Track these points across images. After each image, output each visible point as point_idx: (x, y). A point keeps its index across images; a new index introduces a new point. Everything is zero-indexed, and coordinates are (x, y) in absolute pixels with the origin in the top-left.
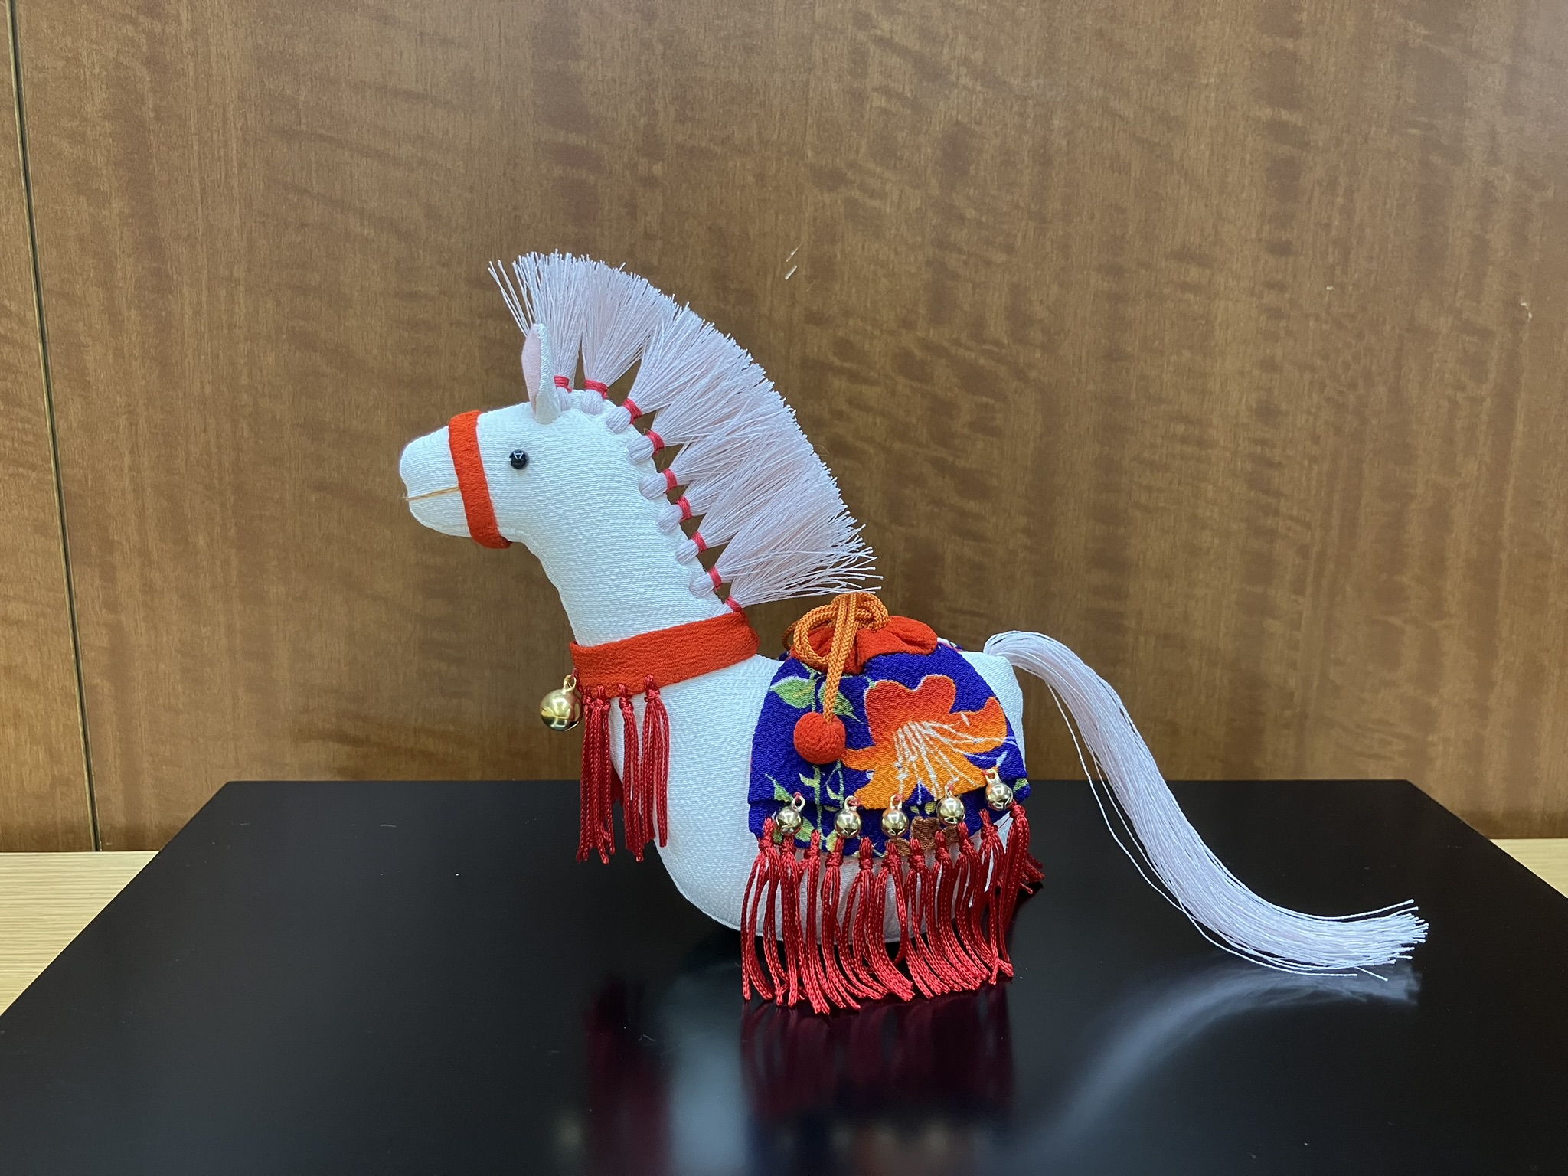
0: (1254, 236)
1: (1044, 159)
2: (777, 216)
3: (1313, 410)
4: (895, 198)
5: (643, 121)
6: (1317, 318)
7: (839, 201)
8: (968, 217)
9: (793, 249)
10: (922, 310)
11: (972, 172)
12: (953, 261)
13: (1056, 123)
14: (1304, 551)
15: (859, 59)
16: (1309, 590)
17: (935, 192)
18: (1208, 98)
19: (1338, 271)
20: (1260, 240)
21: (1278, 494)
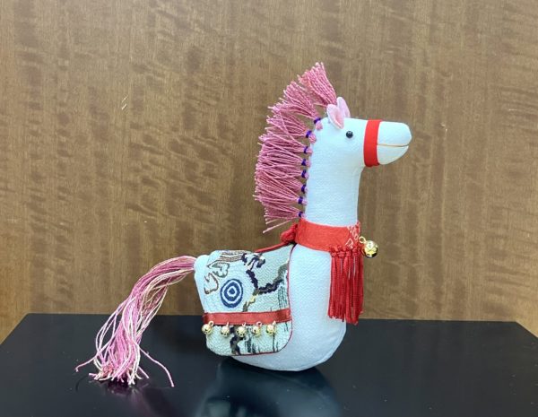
1: (231, 63)
2: (118, 83)
4: (168, 77)
5: (60, 43)
7: (145, 78)
8: (200, 85)
9: (124, 97)
10: (181, 124)
11: (201, 66)
12: (194, 104)
13: (236, 47)
15: (152, 20)
17: (185, 75)
18: (300, 38)
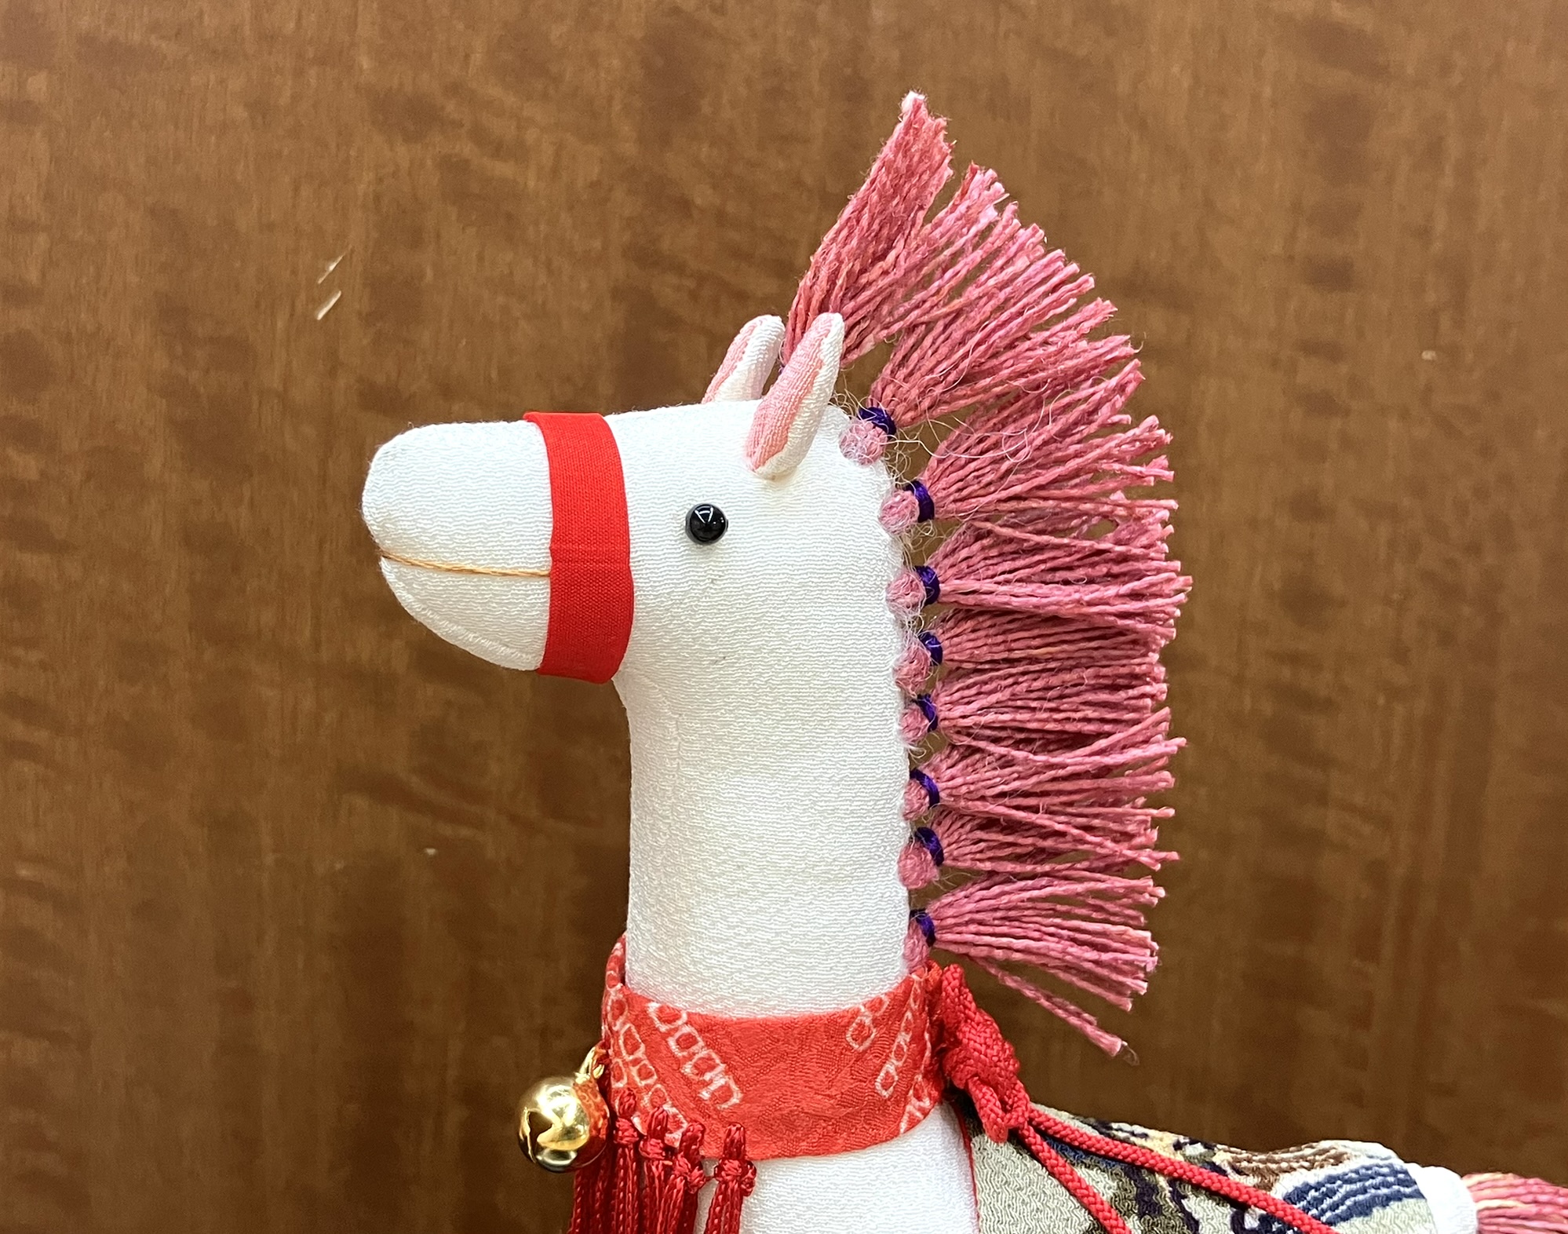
0: (1277, 248)
2: (296, 189)
3: (1395, 596)
4: (546, 160)
6: (1404, 415)
7: (429, 162)
8: (698, 201)
9: (331, 258)
11: (706, 109)
13: (879, 15)
14: (1376, 872)
16: (1388, 950)
17: (629, 148)
19: (1445, 322)
20: (1291, 258)
21: (1325, 762)
